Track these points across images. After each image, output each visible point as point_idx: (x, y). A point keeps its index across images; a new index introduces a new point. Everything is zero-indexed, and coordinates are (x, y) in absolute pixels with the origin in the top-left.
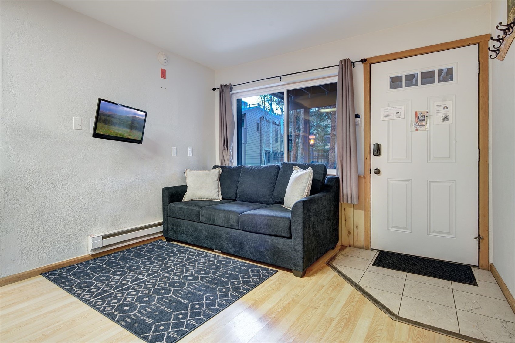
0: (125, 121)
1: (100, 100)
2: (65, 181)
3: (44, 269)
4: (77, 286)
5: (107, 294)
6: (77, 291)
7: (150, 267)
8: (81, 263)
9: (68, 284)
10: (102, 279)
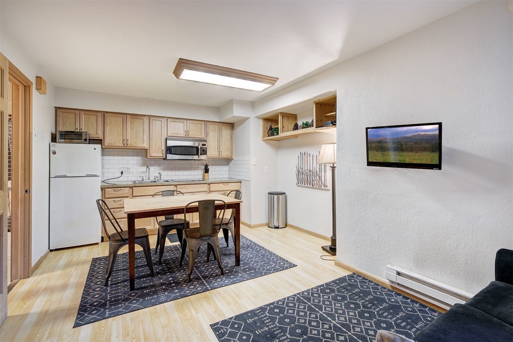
0: (403, 143)
1: (367, 129)
2: (372, 204)
3: (357, 271)
4: (325, 289)
5: (306, 301)
6: (316, 289)
7: (367, 326)
8: (377, 285)
9: (331, 284)
10: (338, 298)
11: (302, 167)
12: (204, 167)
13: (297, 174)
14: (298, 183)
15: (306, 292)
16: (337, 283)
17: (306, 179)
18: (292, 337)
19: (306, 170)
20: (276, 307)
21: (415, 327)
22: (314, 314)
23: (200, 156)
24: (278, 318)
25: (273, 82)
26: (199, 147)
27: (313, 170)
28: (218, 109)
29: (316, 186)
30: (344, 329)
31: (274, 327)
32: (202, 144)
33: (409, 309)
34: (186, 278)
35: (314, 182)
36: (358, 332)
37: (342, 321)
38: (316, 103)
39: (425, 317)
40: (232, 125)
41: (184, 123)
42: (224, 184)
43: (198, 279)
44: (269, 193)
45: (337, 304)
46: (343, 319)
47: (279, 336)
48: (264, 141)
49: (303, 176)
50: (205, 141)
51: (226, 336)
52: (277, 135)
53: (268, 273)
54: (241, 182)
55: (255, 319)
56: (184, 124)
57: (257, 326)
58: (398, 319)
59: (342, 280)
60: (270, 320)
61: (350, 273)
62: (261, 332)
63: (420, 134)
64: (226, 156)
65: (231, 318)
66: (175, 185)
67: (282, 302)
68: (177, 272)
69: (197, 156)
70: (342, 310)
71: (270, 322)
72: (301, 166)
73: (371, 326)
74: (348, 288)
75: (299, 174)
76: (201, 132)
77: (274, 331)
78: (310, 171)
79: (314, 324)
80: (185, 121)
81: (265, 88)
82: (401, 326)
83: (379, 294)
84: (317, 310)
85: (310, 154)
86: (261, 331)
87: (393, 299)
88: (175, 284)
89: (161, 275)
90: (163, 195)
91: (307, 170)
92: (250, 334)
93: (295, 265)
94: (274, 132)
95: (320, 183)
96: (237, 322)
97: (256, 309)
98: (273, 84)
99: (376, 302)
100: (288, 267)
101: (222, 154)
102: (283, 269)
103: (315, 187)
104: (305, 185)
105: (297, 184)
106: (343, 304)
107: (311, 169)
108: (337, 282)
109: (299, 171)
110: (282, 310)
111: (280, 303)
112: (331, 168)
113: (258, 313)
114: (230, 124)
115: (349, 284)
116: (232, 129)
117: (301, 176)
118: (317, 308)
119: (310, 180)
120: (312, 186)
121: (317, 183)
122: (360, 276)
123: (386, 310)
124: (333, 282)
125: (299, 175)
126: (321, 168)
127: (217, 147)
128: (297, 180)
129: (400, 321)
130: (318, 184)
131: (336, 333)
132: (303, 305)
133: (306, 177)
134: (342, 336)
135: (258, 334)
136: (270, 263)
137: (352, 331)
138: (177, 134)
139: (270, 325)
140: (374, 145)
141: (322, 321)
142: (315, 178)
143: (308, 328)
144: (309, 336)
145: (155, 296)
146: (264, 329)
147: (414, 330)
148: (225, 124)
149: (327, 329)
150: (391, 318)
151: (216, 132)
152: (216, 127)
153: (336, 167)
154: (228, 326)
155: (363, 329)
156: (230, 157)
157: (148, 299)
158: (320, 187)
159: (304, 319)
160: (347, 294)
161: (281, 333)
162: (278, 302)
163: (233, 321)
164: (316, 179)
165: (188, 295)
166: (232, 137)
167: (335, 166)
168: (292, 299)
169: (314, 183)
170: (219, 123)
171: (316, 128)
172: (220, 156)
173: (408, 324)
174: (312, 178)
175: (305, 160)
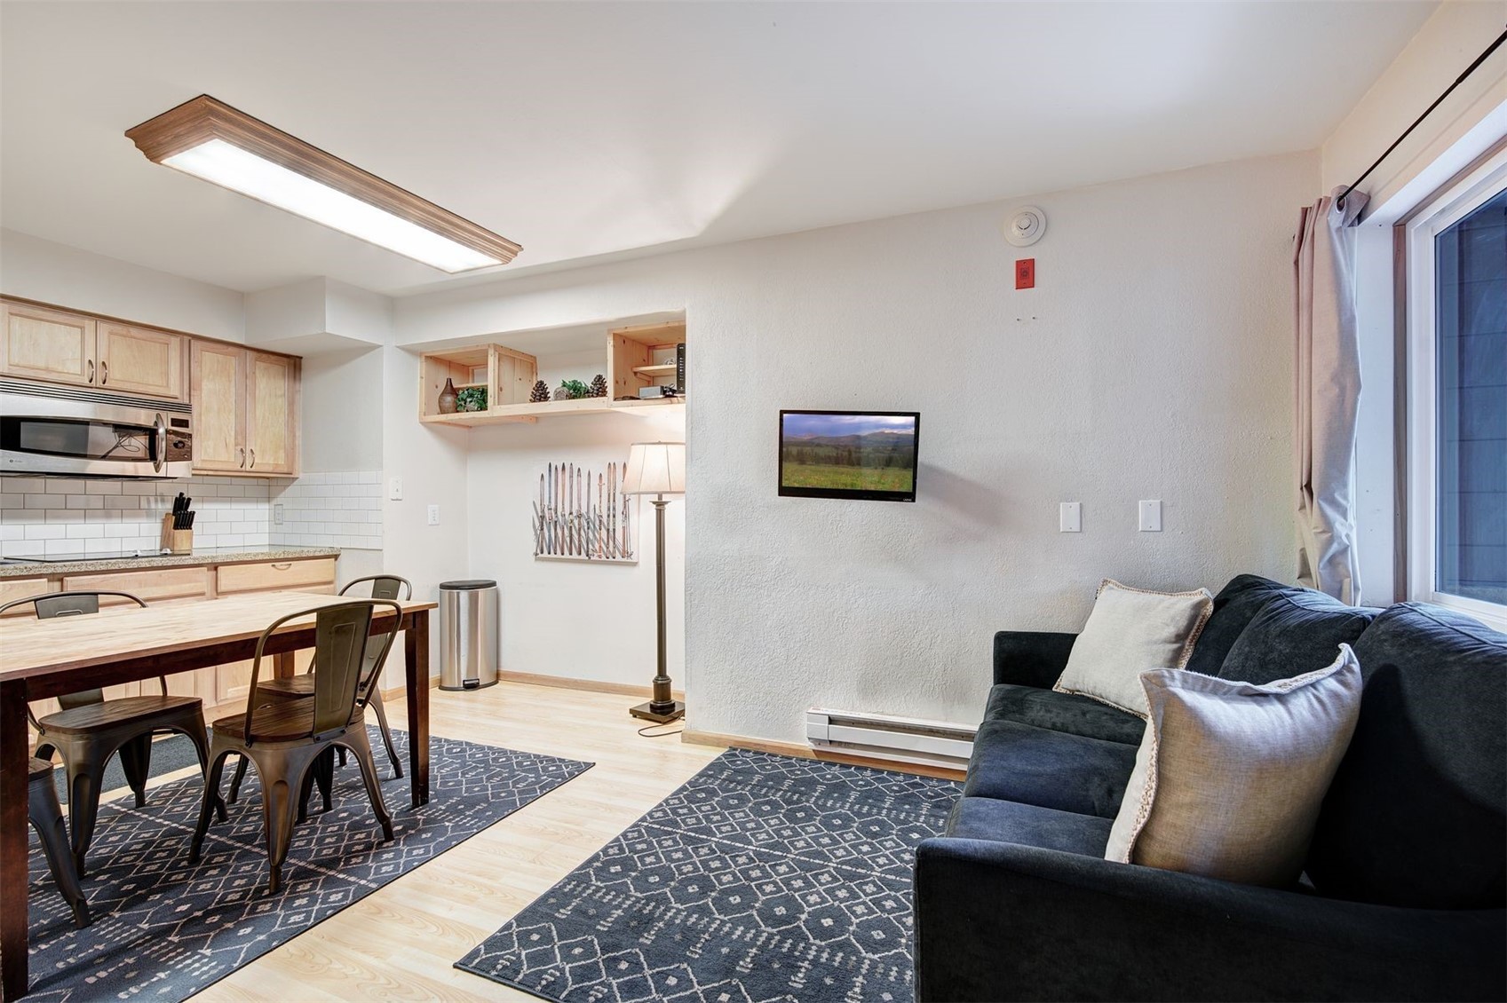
0: (853, 449)
1: (782, 412)
3: (736, 741)
4: (693, 792)
5: (670, 829)
6: (675, 799)
7: (813, 833)
8: (788, 758)
9: (701, 781)
10: (731, 802)
11: (553, 506)
12: (170, 507)
13: (537, 524)
14: (539, 552)
15: (657, 811)
16: (711, 776)
17: (568, 539)
18: (688, 905)
19: (567, 513)
20: (607, 864)
21: (884, 808)
22: (703, 847)
23: (165, 463)
24: (629, 882)
25: (505, 253)
26: (161, 430)
27: (588, 512)
28: (239, 298)
29: (600, 557)
30: (777, 853)
31: (635, 903)
32: (172, 420)
33: (860, 783)
34: (253, 887)
35: (593, 546)
36: (803, 848)
37: (764, 840)
38: (615, 335)
39: (888, 788)
40: (292, 361)
41: (82, 328)
42: (273, 566)
43: (302, 875)
44: (443, 587)
45: (737, 815)
46: (764, 836)
47: (657, 914)
48: (425, 426)
49: (556, 529)
50: (187, 408)
51: (525, 967)
52: (477, 410)
53: (531, 800)
54: (336, 557)
55: (573, 904)
56: (83, 334)
57: (590, 918)
58: (852, 805)
59: (715, 768)
60: (613, 893)
61: (725, 750)
62: (610, 925)
63: (883, 433)
64: (271, 469)
65: (508, 926)
66: (53, 574)
67: (616, 848)
68: (193, 882)
69: (151, 464)
70: (752, 820)
71: (616, 896)
72: (550, 502)
73: (819, 830)
74: (739, 778)
75: (542, 525)
76: (167, 374)
77: (640, 910)
78: (579, 516)
79: (714, 864)
80: (89, 324)
81: (472, 267)
82: (863, 814)
83: (799, 773)
84: (705, 837)
85: (579, 469)
86: (608, 922)
87: (829, 774)
88: (218, 917)
89: (121, 910)
90: (39, 614)
91: (571, 513)
92: (586, 939)
93: (590, 764)
94: (469, 400)
95: (611, 549)
96: (530, 928)
97: (562, 884)
98: (507, 260)
99: (803, 789)
100: (576, 773)
101: (256, 461)
102: (565, 780)
103: (594, 558)
104: (563, 554)
105: (537, 554)
106: (747, 810)
107: (584, 511)
108: (710, 773)
109: (543, 517)
110: (627, 865)
111: (611, 851)
112: (655, 506)
113: (574, 889)
114: (285, 359)
115: (735, 771)
116: (295, 377)
117: (549, 531)
118: (702, 834)
119: (580, 541)
120: (587, 555)
121: (600, 547)
122: (749, 751)
123: (826, 795)
124: (701, 775)
125: (542, 529)
126: (614, 509)
127: (233, 434)
128: (535, 544)
129: (857, 807)
130: (605, 549)
131: (767, 865)
132: (670, 838)
133: (566, 532)
134: (781, 865)
135: (606, 929)
136: (519, 775)
137: (793, 851)
138: (47, 370)
139: (623, 902)
140: (794, 450)
141: (726, 854)
142: (594, 535)
143: (709, 876)
144: (721, 890)
145: (162, 975)
146: (615, 916)
147: (884, 812)
148: (264, 356)
149: (748, 864)
150: (842, 807)
151: (230, 381)
152: (232, 362)
153: (666, 503)
154: (513, 947)
155: (809, 840)
156: (286, 471)
157: (132, 996)
158: (611, 559)
159: (689, 863)
160: (742, 789)
161: (659, 908)
162: (605, 851)
163: (517, 930)
164: (598, 536)
165: (306, 926)
166: (291, 404)
167: (664, 500)
168: (636, 835)
169: (591, 547)
170: (243, 351)
171: (615, 399)
172: (248, 468)
173: (871, 806)
174: (587, 534)
175: (563, 486)
